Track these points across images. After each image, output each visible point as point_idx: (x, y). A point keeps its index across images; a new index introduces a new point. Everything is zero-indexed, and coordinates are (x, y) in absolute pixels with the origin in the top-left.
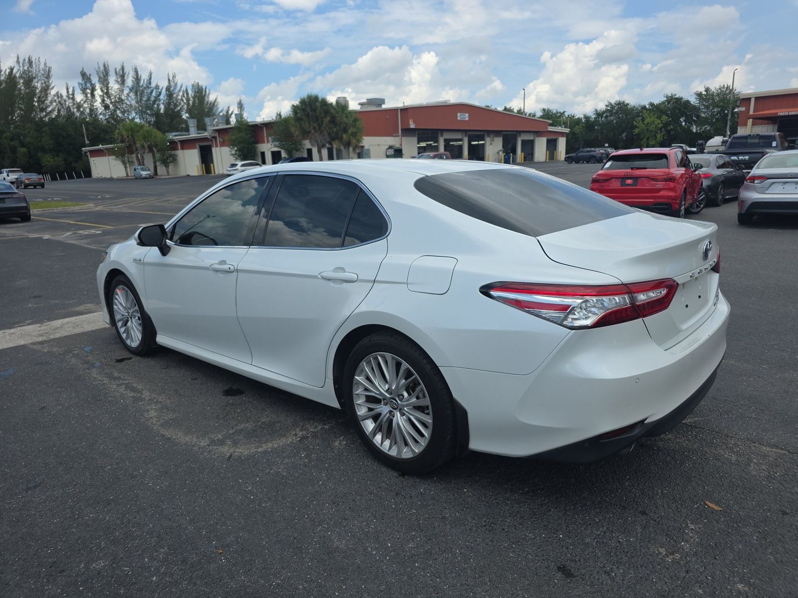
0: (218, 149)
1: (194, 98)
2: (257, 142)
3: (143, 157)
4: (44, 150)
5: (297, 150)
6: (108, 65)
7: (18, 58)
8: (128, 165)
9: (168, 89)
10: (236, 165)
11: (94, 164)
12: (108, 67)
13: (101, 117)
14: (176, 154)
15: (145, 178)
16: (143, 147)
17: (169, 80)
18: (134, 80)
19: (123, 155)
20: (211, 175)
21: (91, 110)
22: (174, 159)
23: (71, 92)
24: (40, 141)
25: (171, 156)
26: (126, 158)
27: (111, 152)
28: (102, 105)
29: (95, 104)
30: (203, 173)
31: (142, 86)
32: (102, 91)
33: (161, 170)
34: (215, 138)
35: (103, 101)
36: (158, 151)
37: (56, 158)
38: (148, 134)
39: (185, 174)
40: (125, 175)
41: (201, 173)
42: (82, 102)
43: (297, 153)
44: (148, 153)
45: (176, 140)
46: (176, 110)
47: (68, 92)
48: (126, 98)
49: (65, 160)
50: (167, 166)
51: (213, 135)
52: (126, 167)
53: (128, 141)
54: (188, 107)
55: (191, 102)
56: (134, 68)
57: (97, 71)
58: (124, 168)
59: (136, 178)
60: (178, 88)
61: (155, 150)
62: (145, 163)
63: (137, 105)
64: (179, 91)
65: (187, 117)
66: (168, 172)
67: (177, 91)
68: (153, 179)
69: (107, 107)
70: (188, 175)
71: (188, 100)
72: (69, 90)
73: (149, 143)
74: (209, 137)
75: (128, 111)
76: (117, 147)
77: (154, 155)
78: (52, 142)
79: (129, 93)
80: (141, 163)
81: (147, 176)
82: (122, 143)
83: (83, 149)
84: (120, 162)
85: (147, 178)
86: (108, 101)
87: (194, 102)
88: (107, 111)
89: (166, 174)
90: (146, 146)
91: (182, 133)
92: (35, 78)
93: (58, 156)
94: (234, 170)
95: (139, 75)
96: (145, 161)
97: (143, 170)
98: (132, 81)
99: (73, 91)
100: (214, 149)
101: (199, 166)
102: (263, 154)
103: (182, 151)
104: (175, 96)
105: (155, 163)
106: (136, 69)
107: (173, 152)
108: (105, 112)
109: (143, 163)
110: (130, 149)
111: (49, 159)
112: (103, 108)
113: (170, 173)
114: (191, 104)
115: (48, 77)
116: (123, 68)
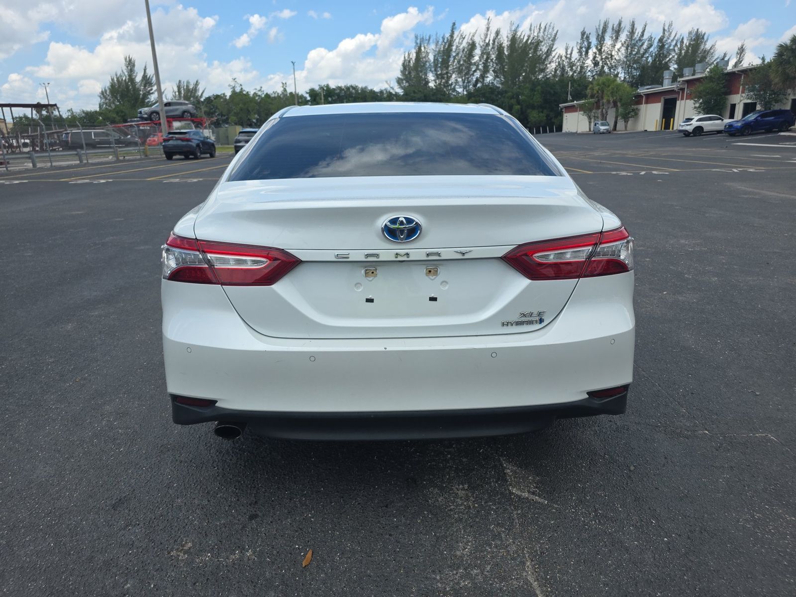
0: (683, 102)
1: (688, 47)
2: (730, 93)
3: (607, 112)
4: (533, 107)
5: (777, 101)
6: (608, 22)
7: (531, 26)
8: (593, 120)
9: (661, 40)
10: (692, 119)
11: (566, 119)
12: (608, 23)
13: (589, 74)
14: (639, 108)
15: (603, 133)
16: (609, 102)
17: (664, 30)
18: (629, 34)
19: (590, 110)
20: (669, 130)
21: (582, 67)
22: (636, 113)
23: (569, 52)
24: (532, 99)
25: (633, 110)
26: (592, 114)
27: (582, 108)
28: (592, 62)
29: (586, 62)
30: (661, 129)
31: (634, 40)
32: (597, 48)
33: (621, 124)
34: (683, 90)
35: (595, 57)
36: (622, 105)
37: (541, 114)
38: (617, 88)
39: (643, 130)
40: (588, 130)
41: (658, 129)
42: (576, 61)
43: (776, 105)
44: (612, 108)
45: (642, 94)
46: (663, 62)
47: (566, 53)
48: (616, 53)
49: (547, 116)
50: (626, 122)
51: (681, 86)
52: (590, 122)
53: (597, 96)
54: (678, 57)
55: (683, 52)
56: (631, 22)
57: (597, 29)
58: (588, 123)
59: (594, 133)
60: (672, 38)
61: (619, 104)
62: (607, 119)
63: (625, 60)
64: (672, 41)
65: (675, 69)
66: (626, 127)
67: (669, 41)
68: (609, 134)
69: (596, 64)
70: (646, 130)
71: (680, 50)
72: (568, 51)
73: (615, 98)
74: (675, 89)
75: (615, 66)
76: (587, 103)
77: (617, 111)
78: (541, 100)
79: (620, 48)
80: (604, 117)
81: (605, 131)
82: (592, 99)
83: (560, 105)
84: (586, 117)
85: (604, 133)
86: (598, 59)
87: (687, 52)
88: (596, 68)
89: (624, 129)
90: (611, 102)
91: (653, 86)
92: (541, 42)
93: (542, 113)
94: (687, 125)
95: (635, 28)
96: (608, 116)
97: (603, 125)
98: (627, 35)
99: (572, 50)
100: (678, 102)
101: (658, 121)
102: (733, 107)
103: (645, 105)
104: (666, 46)
105: (616, 118)
106: (633, 22)
107: (635, 107)
108: (593, 69)
109: (606, 117)
110: (597, 105)
111: (535, 115)
112: (593, 65)
113: (628, 129)
114: (683, 54)
115: (554, 40)
116: (620, 24)
